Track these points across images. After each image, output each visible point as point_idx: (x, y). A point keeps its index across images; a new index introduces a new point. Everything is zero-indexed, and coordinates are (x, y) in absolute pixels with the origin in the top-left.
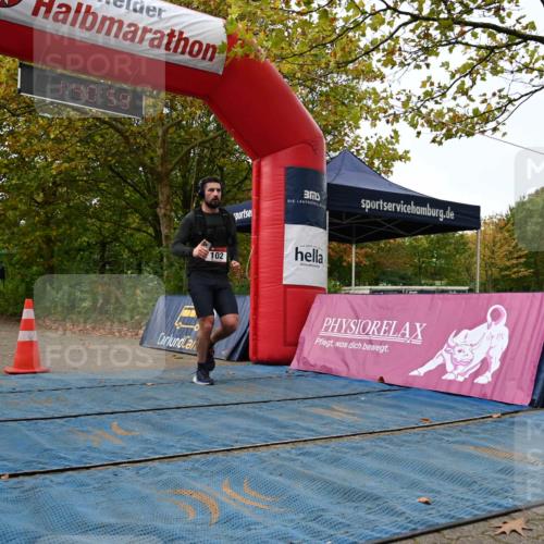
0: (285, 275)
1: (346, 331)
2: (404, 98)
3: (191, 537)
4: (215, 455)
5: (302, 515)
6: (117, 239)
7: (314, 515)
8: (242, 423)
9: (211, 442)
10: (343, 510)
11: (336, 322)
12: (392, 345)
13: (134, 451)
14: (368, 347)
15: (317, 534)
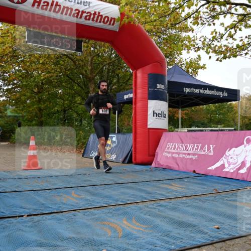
0: (148, 124)
1: (177, 149)
2: (202, 40)
3: (110, 243)
4: (119, 207)
5: (160, 234)
6: (71, 108)
7: (166, 234)
9: (117, 200)
10: (179, 232)
11: (172, 145)
12: (199, 155)
13: (82, 204)
14: (188, 157)
15: (167, 242)
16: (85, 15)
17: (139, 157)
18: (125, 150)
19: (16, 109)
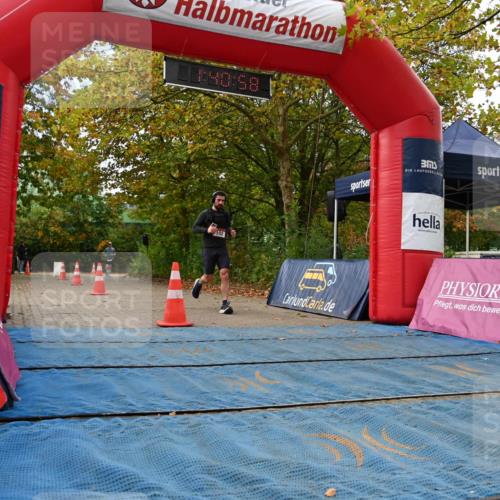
0: (403, 240)
1: (464, 295)
3: (340, 476)
4: (352, 405)
5: (442, 465)
6: (242, 209)
7: (455, 465)
9: (346, 393)
11: (454, 285)
13: (278, 397)
14: (487, 310)
15: (459, 483)
16: (275, 24)
17: (384, 309)
18: (354, 293)
19: (140, 211)
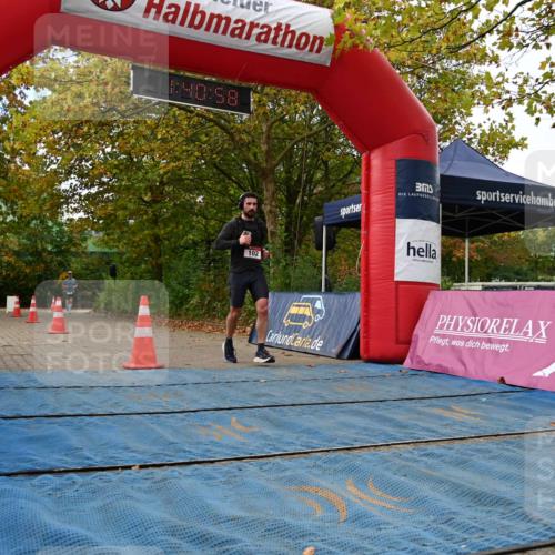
0: (396, 271)
1: (462, 330)
2: (520, 81)
3: (320, 533)
4: (337, 453)
5: (432, 518)
7: (446, 517)
8: (361, 422)
9: (331, 440)
10: (475, 515)
11: (451, 320)
12: (513, 343)
13: (255, 446)
14: (486, 346)
15: (450, 537)
16: (256, 31)
17: (376, 346)
18: (344, 329)
19: (106, 238)
